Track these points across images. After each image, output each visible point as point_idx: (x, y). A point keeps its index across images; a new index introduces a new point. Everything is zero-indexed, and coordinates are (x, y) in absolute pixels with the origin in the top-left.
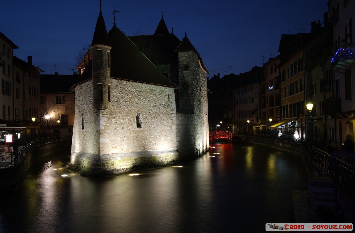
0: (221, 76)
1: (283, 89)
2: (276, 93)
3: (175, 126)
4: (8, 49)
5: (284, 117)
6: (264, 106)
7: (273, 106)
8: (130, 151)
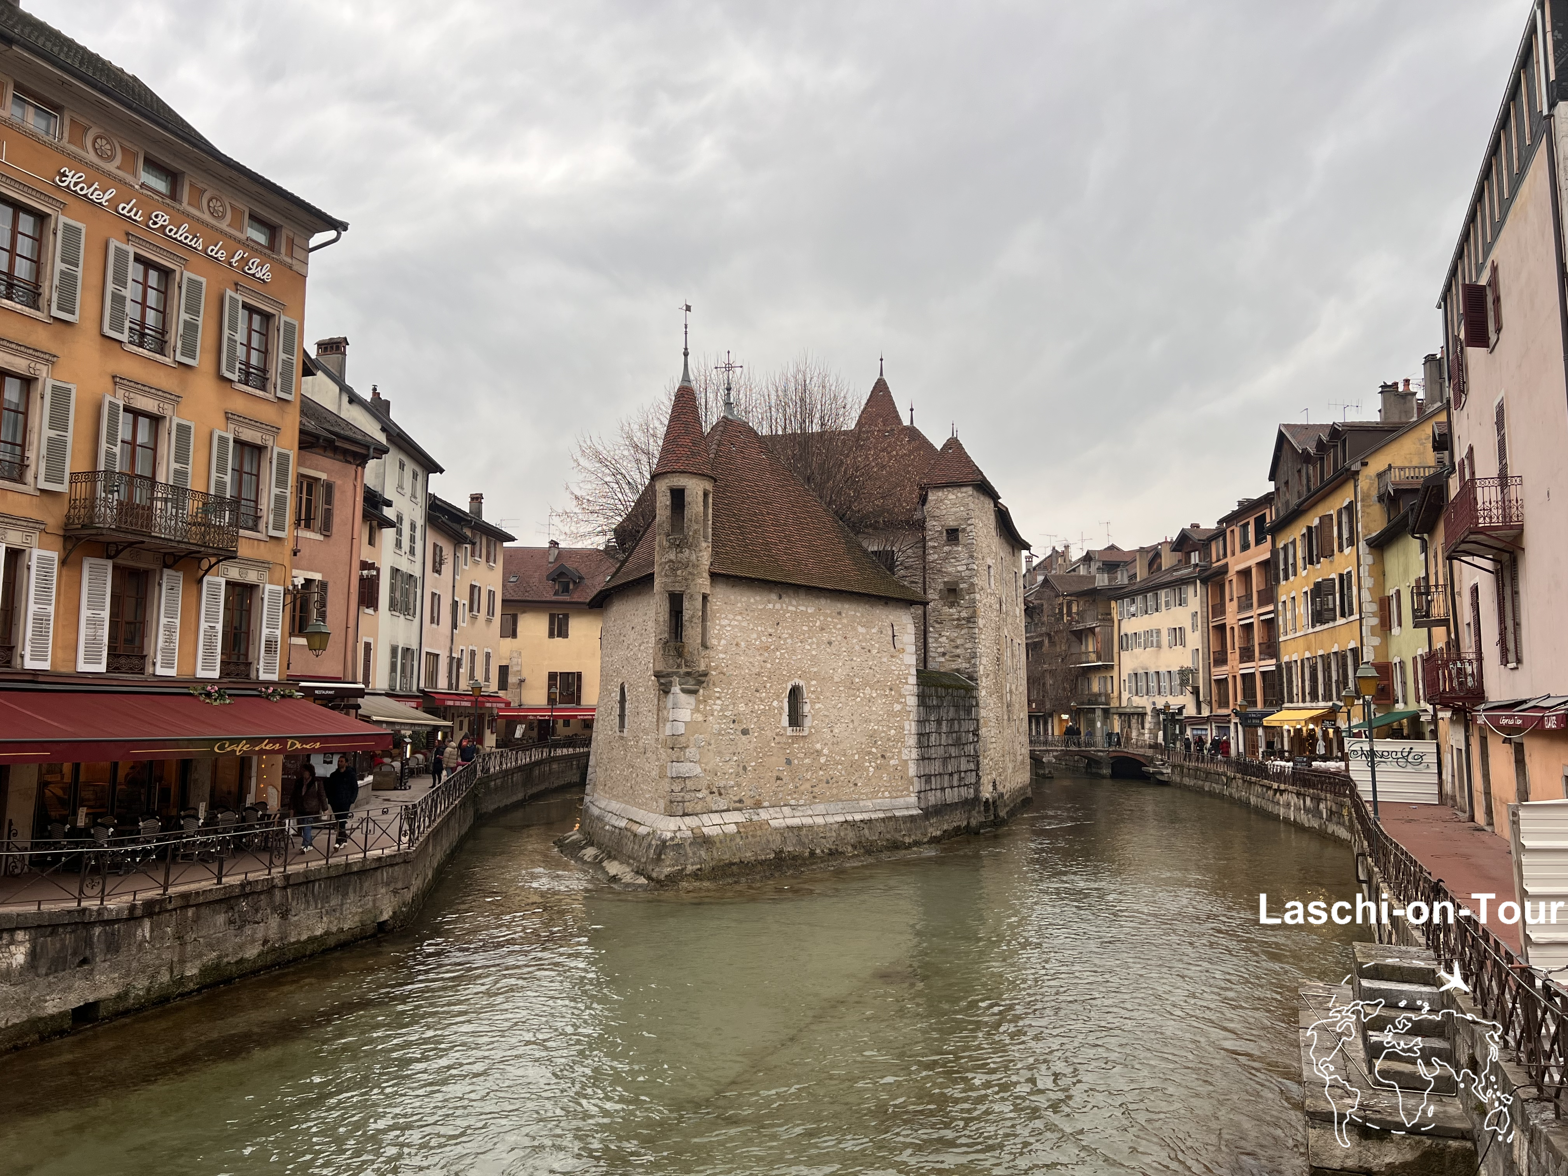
0: (1076, 555)
1: (1284, 602)
2: (1262, 618)
3: (913, 724)
4: (415, 475)
5: (1291, 701)
6: (1221, 659)
7: (1251, 658)
8: (766, 804)
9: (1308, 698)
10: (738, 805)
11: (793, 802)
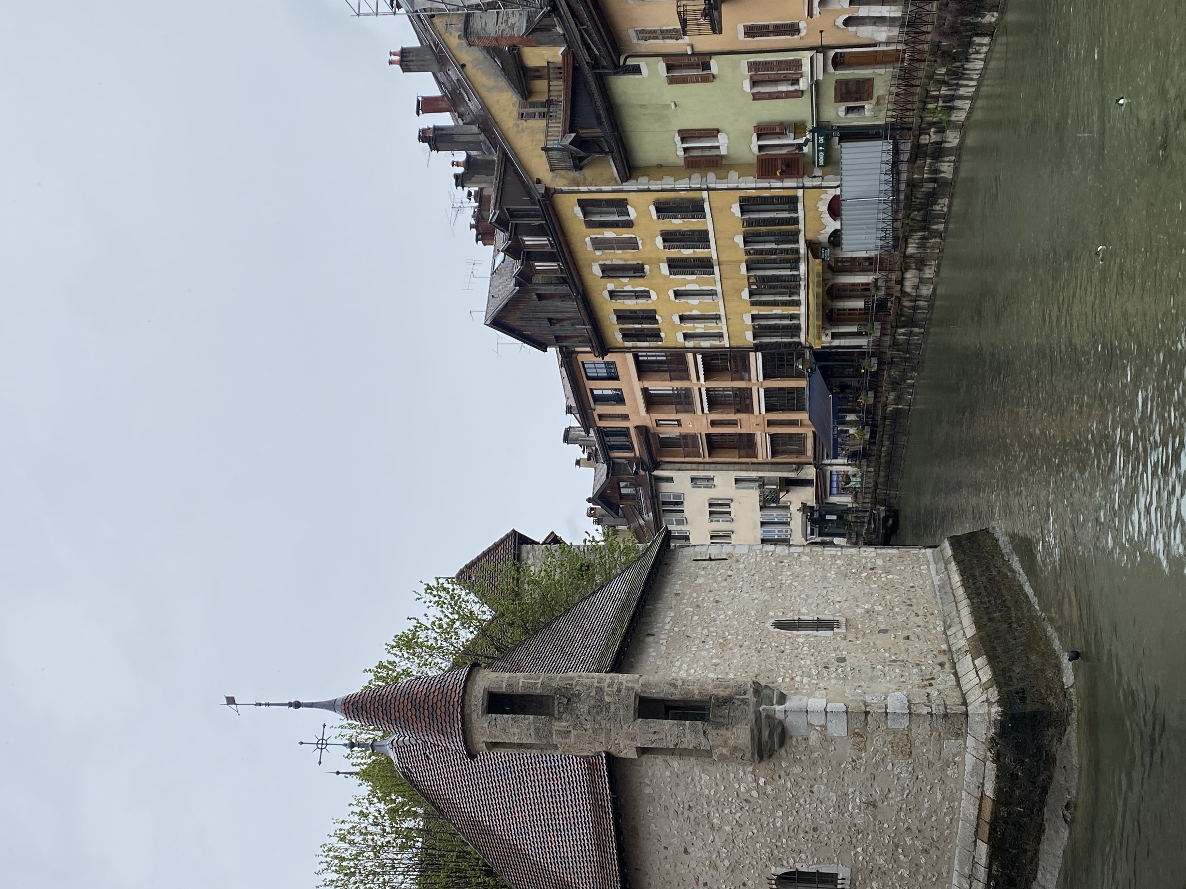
6: (748, 444)
7: (748, 394)
8: (944, 647)
9: (795, 298)
10: (947, 666)
11: (940, 629)
